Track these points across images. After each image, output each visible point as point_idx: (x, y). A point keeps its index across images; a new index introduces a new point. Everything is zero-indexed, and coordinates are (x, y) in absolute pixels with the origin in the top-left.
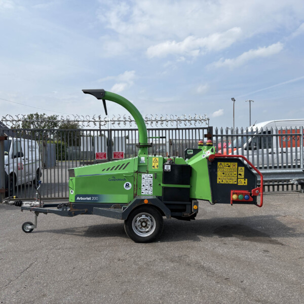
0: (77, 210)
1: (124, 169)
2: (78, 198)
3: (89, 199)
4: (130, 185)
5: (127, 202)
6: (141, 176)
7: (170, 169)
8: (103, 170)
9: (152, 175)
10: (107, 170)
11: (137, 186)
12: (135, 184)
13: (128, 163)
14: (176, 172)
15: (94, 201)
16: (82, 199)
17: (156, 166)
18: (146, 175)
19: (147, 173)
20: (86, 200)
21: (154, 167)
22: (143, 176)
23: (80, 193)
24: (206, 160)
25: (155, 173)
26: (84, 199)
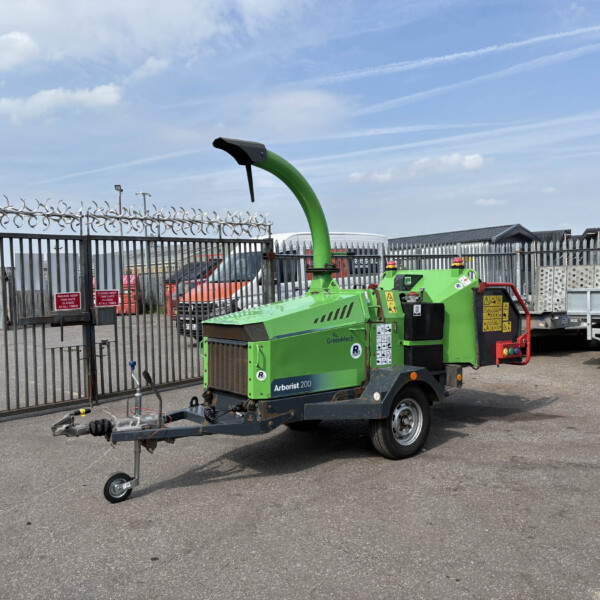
0: (276, 415)
1: (348, 316)
2: (277, 389)
3: (295, 386)
4: (360, 349)
5: (355, 385)
6: (375, 328)
7: (420, 311)
8: (316, 321)
9: (390, 325)
10: (322, 320)
11: (370, 351)
12: (367, 345)
13: (352, 305)
14: (428, 317)
15: (304, 389)
16: (284, 388)
17: (392, 307)
18: (382, 325)
19: (384, 323)
20: (291, 390)
21: (390, 309)
22: (380, 328)
23: (281, 376)
24: (471, 291)
25: (395, 322)
26: (288, 387)
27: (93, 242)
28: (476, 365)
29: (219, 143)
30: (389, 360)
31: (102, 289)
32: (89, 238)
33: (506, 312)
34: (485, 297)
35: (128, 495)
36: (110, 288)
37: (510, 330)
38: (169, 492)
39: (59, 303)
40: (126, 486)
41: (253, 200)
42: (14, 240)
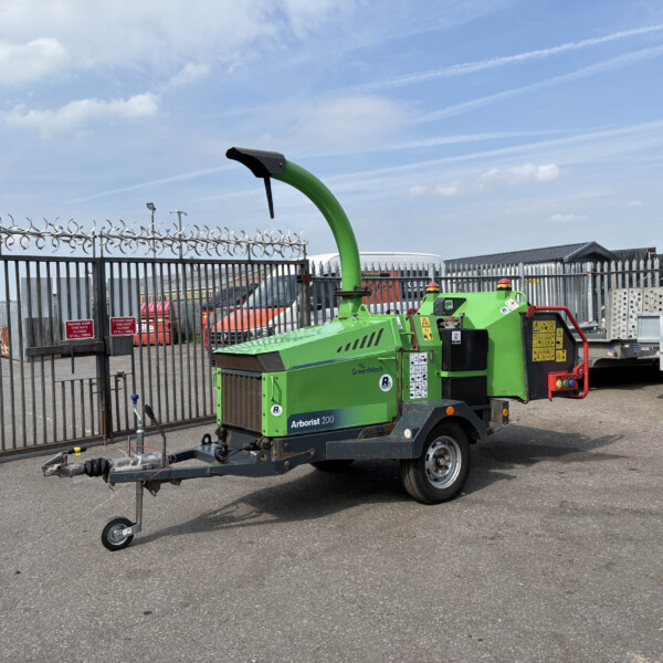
0: (294, 454)
1: (376, 344)
2: (294, 425)
3: (316, 422)
4: (391, 380)
5: (385, 421)
6: (408, 358)
7: (459, 339)
8: (339, 350)
9: (425, 354)
10: (347, 349)
11: (403, 383)
12: (399, 377)
13: (381, 331)
14: (469, 345)
15: (326, 426)
16: (302, 424)
17: (428, 334)
18: (416, 354)
19: (418, 351)
20: (311, 427)
21: (425, 337)
22: (413, 357)
23: (299, 410)
24: (519, 316)
25: (431, 350)
26: (307, 423)
27: (107, 265)
28: (525, 398)
29: (233, 154)
30: (424, 394)
31: (117, 315)
32: (103, 260)
33: (560, 339)
34: (534, 323)
35: (129, 542)
36: (126, 315)
37: (565, 360)
38: (176, 539)
39: (70, 331)
40: (127, 532)
41: (272, 216)
42: (20, 263)
